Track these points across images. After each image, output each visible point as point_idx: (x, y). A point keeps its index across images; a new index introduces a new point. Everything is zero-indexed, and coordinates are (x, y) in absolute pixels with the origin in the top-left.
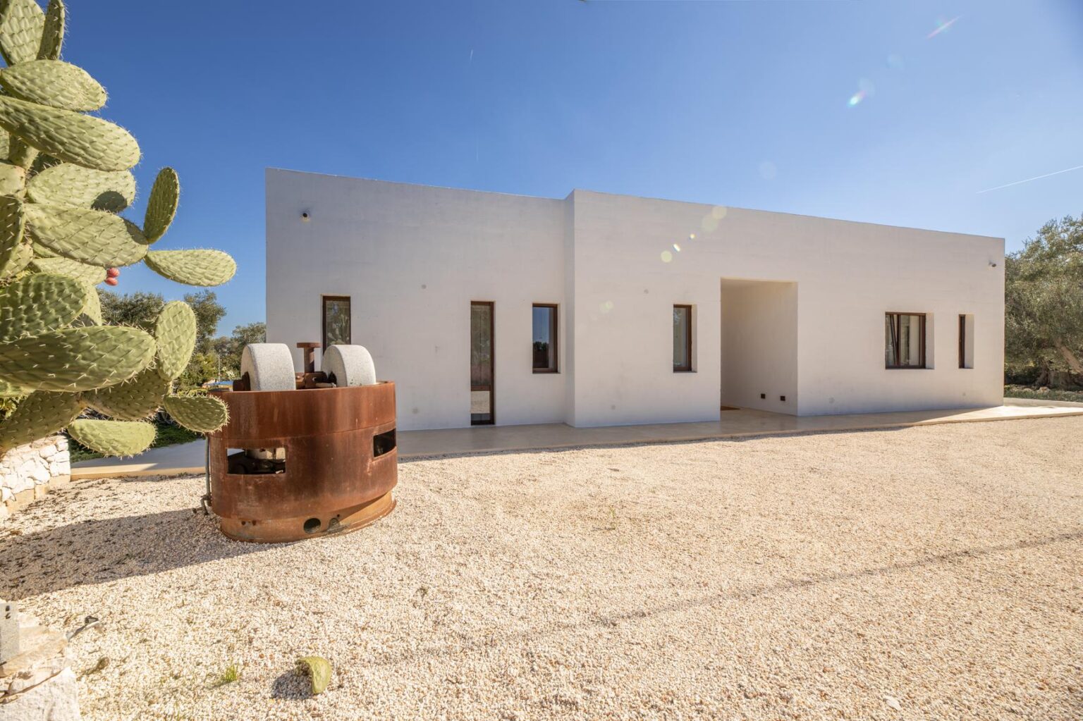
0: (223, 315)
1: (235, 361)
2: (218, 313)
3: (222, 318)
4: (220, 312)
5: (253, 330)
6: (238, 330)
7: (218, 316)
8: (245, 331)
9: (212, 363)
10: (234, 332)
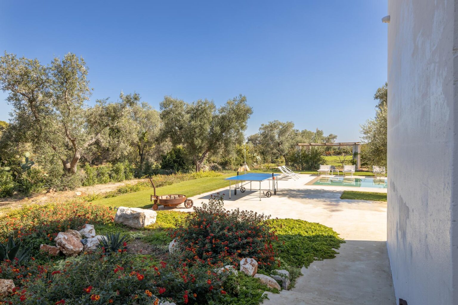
0: (251, 114)
1: (261, 149)
2: (248, 113)
3: (251, 116)
4: (248, 111)
5: (271, 126)
6: (262, 127)
7: (248, 114)
8: (266, 127)
9: (248, 150)
10: (260, 128)
